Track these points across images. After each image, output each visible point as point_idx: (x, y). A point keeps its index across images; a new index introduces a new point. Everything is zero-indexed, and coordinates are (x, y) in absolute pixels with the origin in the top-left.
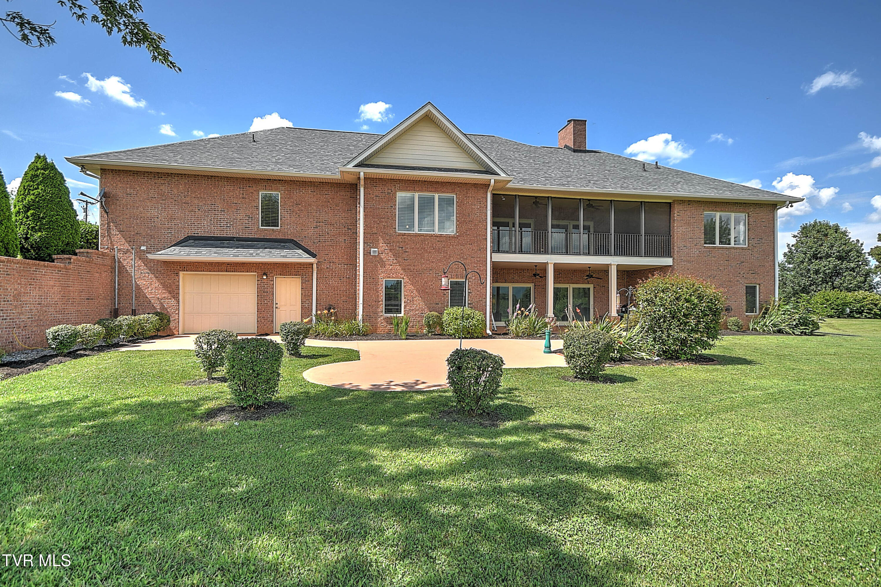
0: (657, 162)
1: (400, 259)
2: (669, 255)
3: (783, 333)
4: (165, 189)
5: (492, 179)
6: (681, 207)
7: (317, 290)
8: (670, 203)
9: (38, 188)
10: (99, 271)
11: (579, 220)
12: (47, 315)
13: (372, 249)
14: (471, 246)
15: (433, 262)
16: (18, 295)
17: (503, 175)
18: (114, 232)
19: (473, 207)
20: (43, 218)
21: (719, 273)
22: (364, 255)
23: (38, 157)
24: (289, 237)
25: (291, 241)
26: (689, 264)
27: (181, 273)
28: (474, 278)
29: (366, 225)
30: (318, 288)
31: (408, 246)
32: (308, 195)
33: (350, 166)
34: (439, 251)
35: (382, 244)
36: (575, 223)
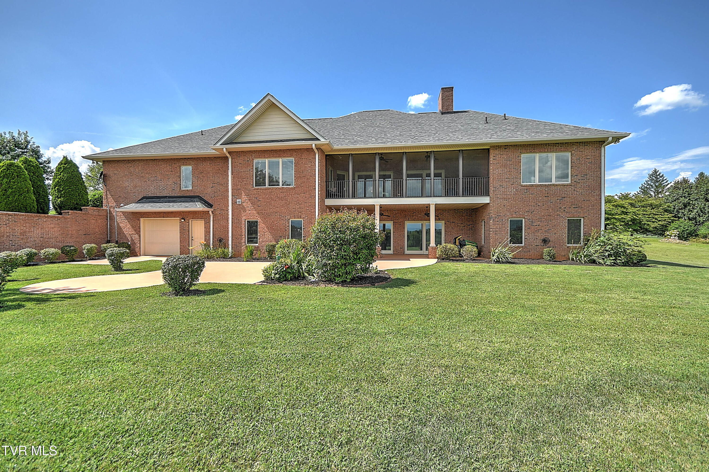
0: (505, 114)
1: (255, 206)
2: (487, 194)
3: (597, 264)
4: (132, 169)
5: (313, 144)
6: (497, 152)
7: (213, 228)
8: (488, 149)
9: (60, 175)
10: (95, 219)
11: (430, 169)
12: (48, 243)
13: (238, 200)
14: (304, 195)
15: (277, 207)
16: (24, 233)
17: (322, 140)
18: (109, 196)
19: (306, 166)
20: (62, 191)
21: (537, 208)
22: (232, 204)
23: (64, 157)
24: (197, 195)
25: (198, 197)
26: (505, 202)
27: (142, 219)
28: (306, 218)
29: (234, 184)
30: (214, 227)
31: (261, 197)
32: (207, 166)
33: (218, 145)
34: (281, 199)
35: (244, 197)
36: (428, 172)
